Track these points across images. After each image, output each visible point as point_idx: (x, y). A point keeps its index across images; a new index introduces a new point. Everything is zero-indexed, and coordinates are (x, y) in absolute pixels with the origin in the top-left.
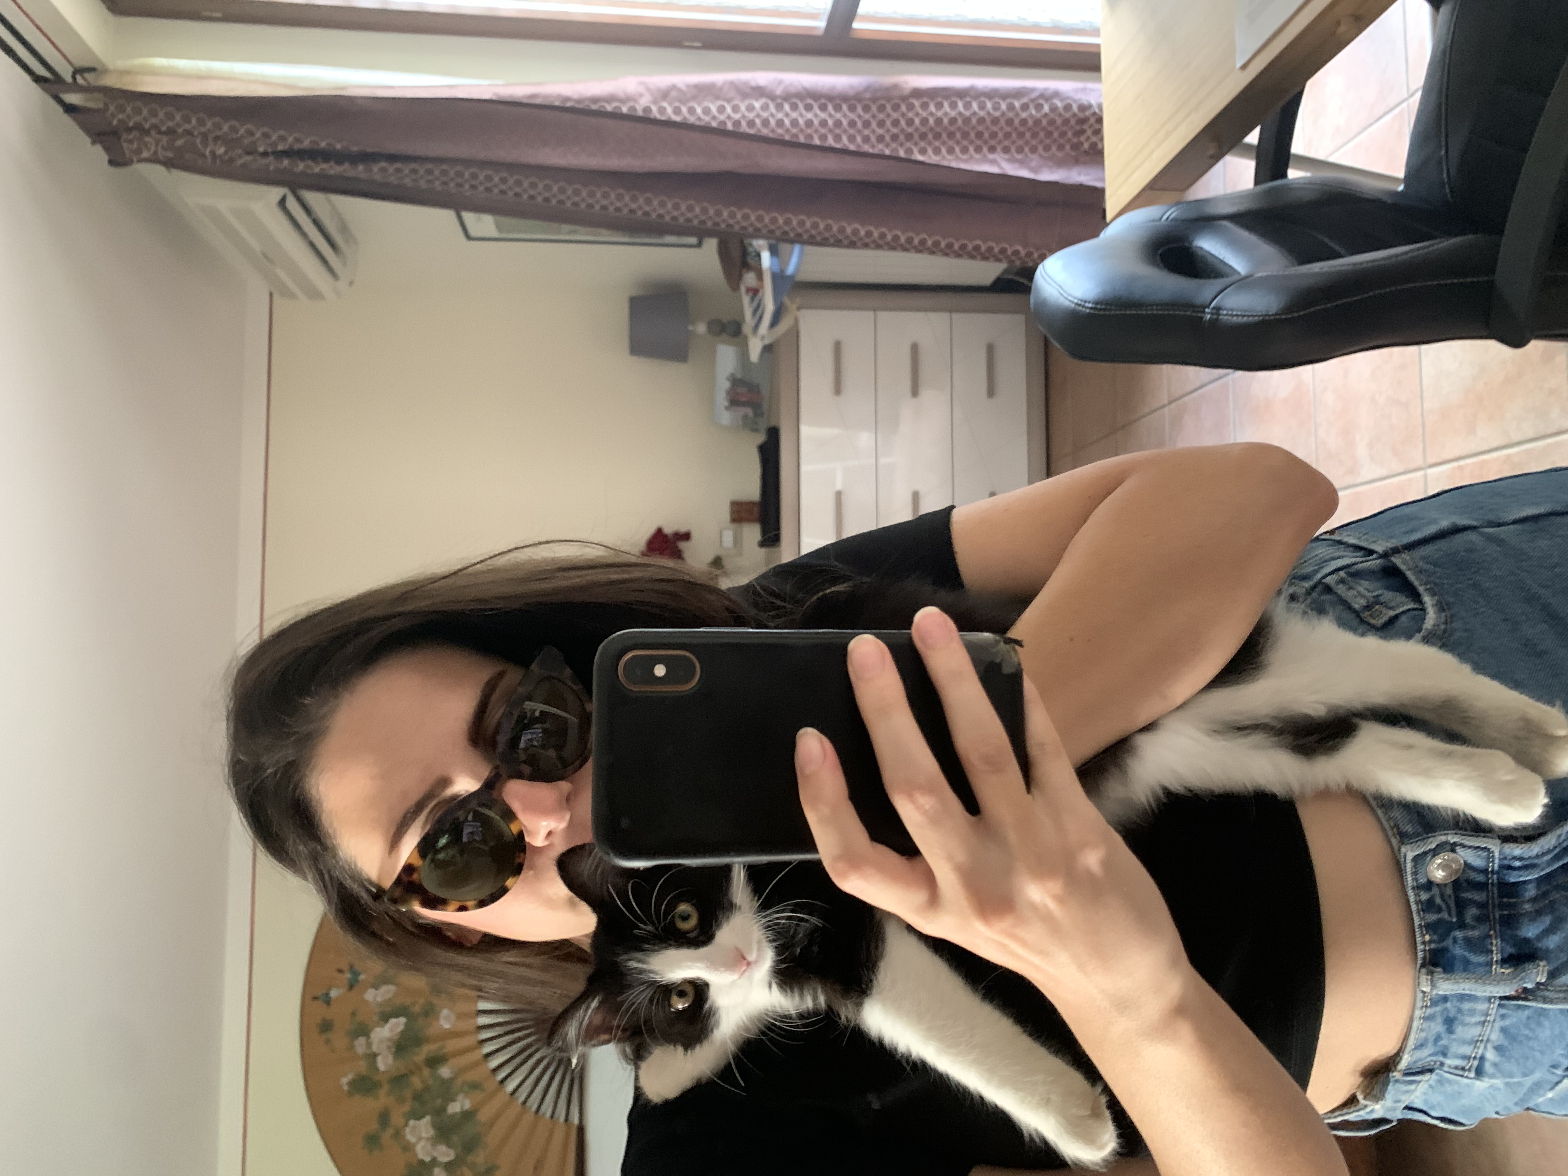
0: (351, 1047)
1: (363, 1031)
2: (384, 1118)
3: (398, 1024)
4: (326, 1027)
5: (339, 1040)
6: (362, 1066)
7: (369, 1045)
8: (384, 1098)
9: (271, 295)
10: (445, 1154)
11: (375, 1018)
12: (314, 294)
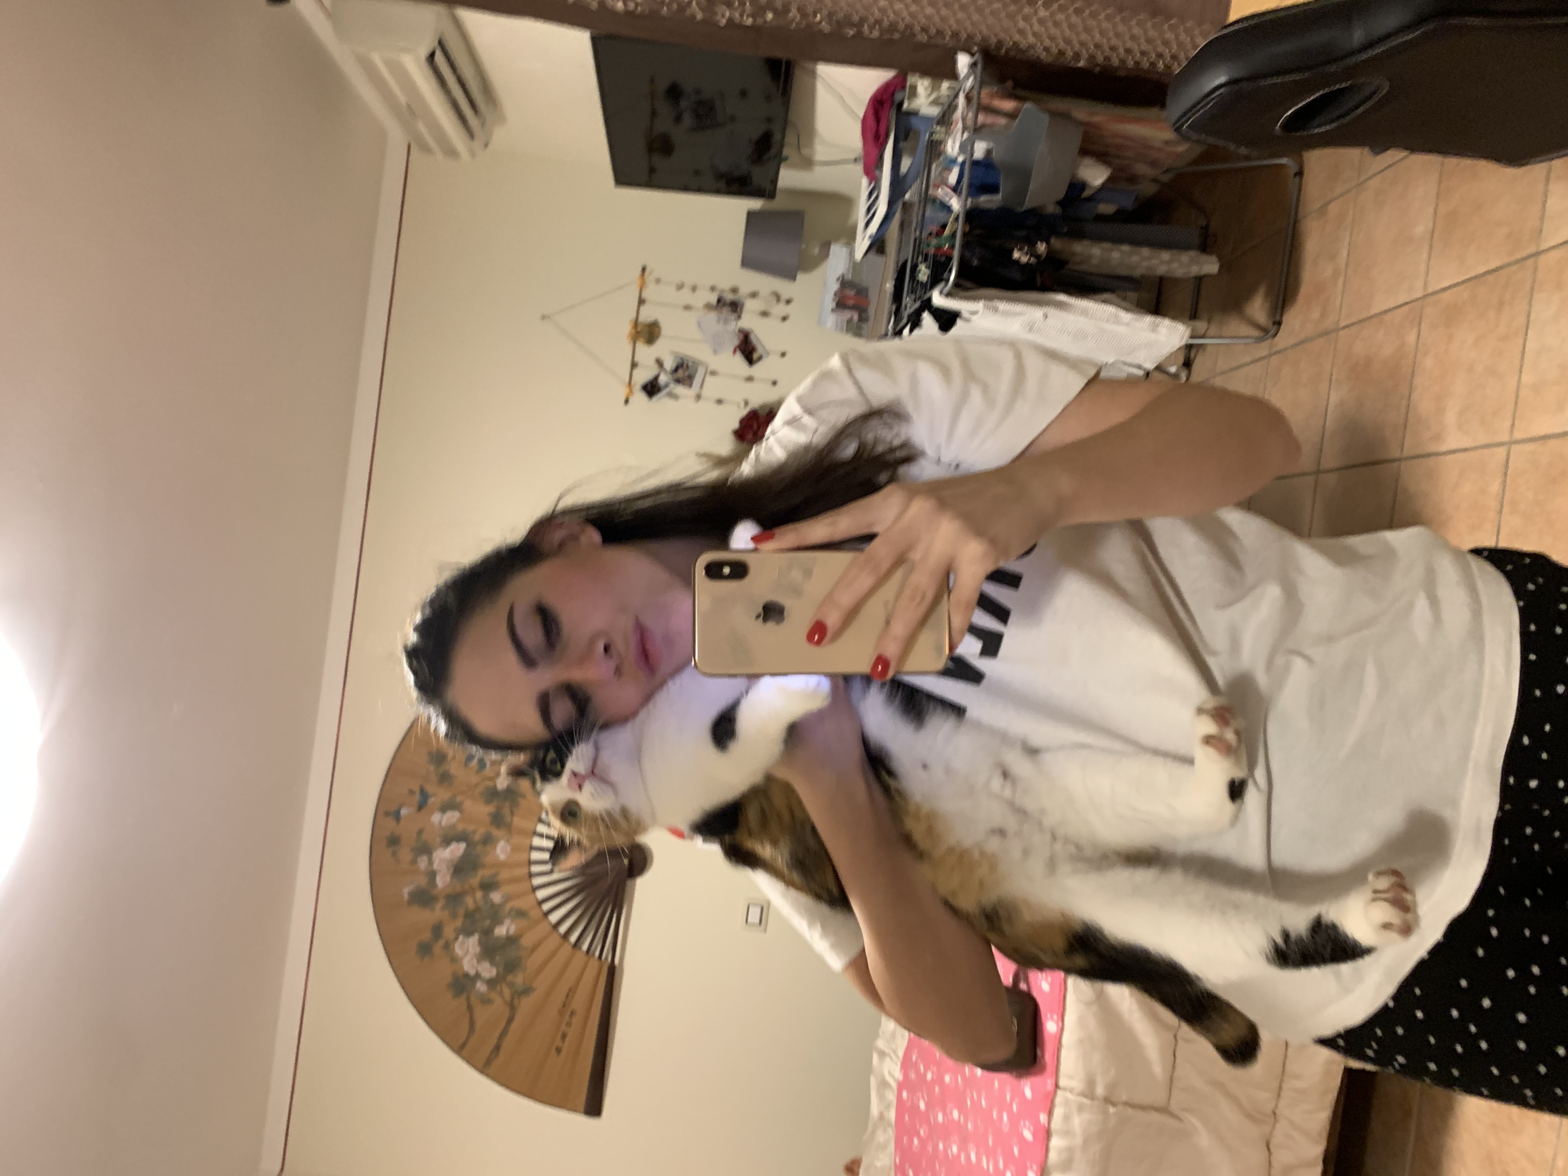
0: (414, 862)
1: (426, 850)
2: (437, 930)
3: (458, 849)
4: (394, 841)
5: (405, 854)
6: (423, 881)
7: (431, 862)
8: (438, 912)
9: (409, 147)
10: (488, 971)
11: (438, 840)
12: (451, 152)
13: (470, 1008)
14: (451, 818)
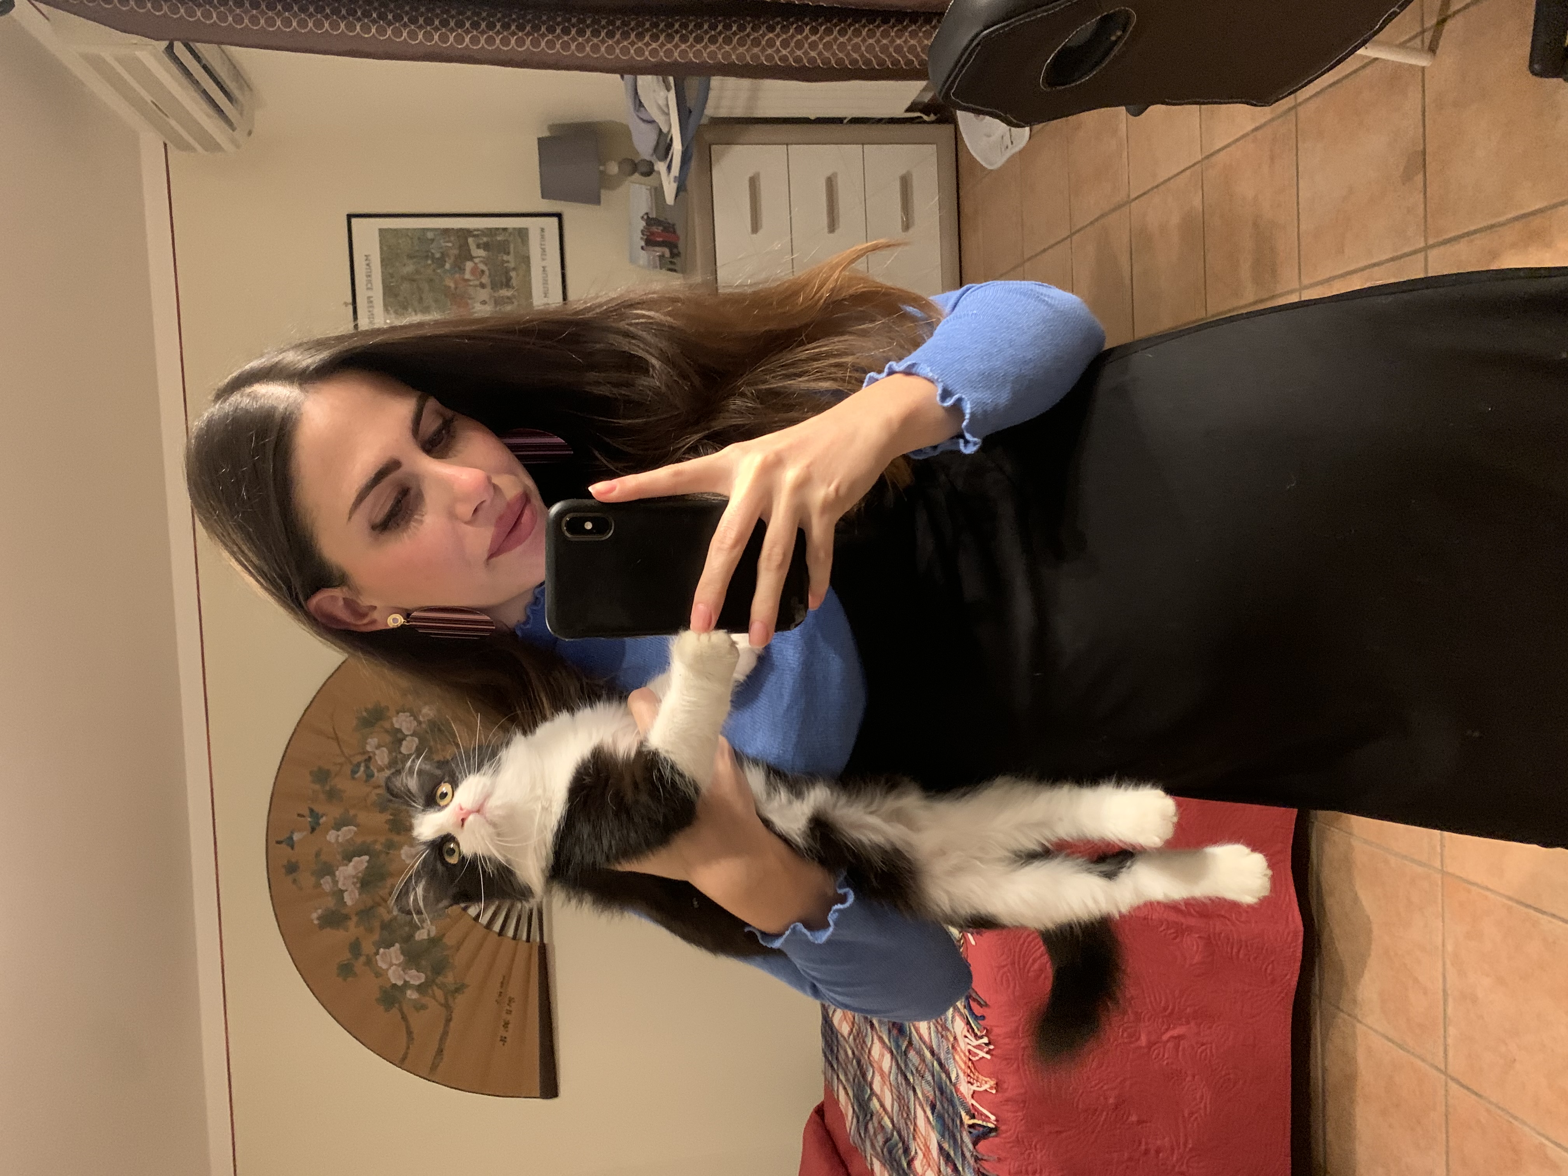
0: (318, 885)
1: (328, 870)
2: (355, 948)
3: (361, 863)
4: (292, 868)
5: (306, 879)
6: (330, 903)
7: (335, 882)
8: (353, 929)
9: (165, 145)
10: (416, 978)
11: (339, 857)
12: (211, 145)
13: (404, 1018)
14: (348, 832)
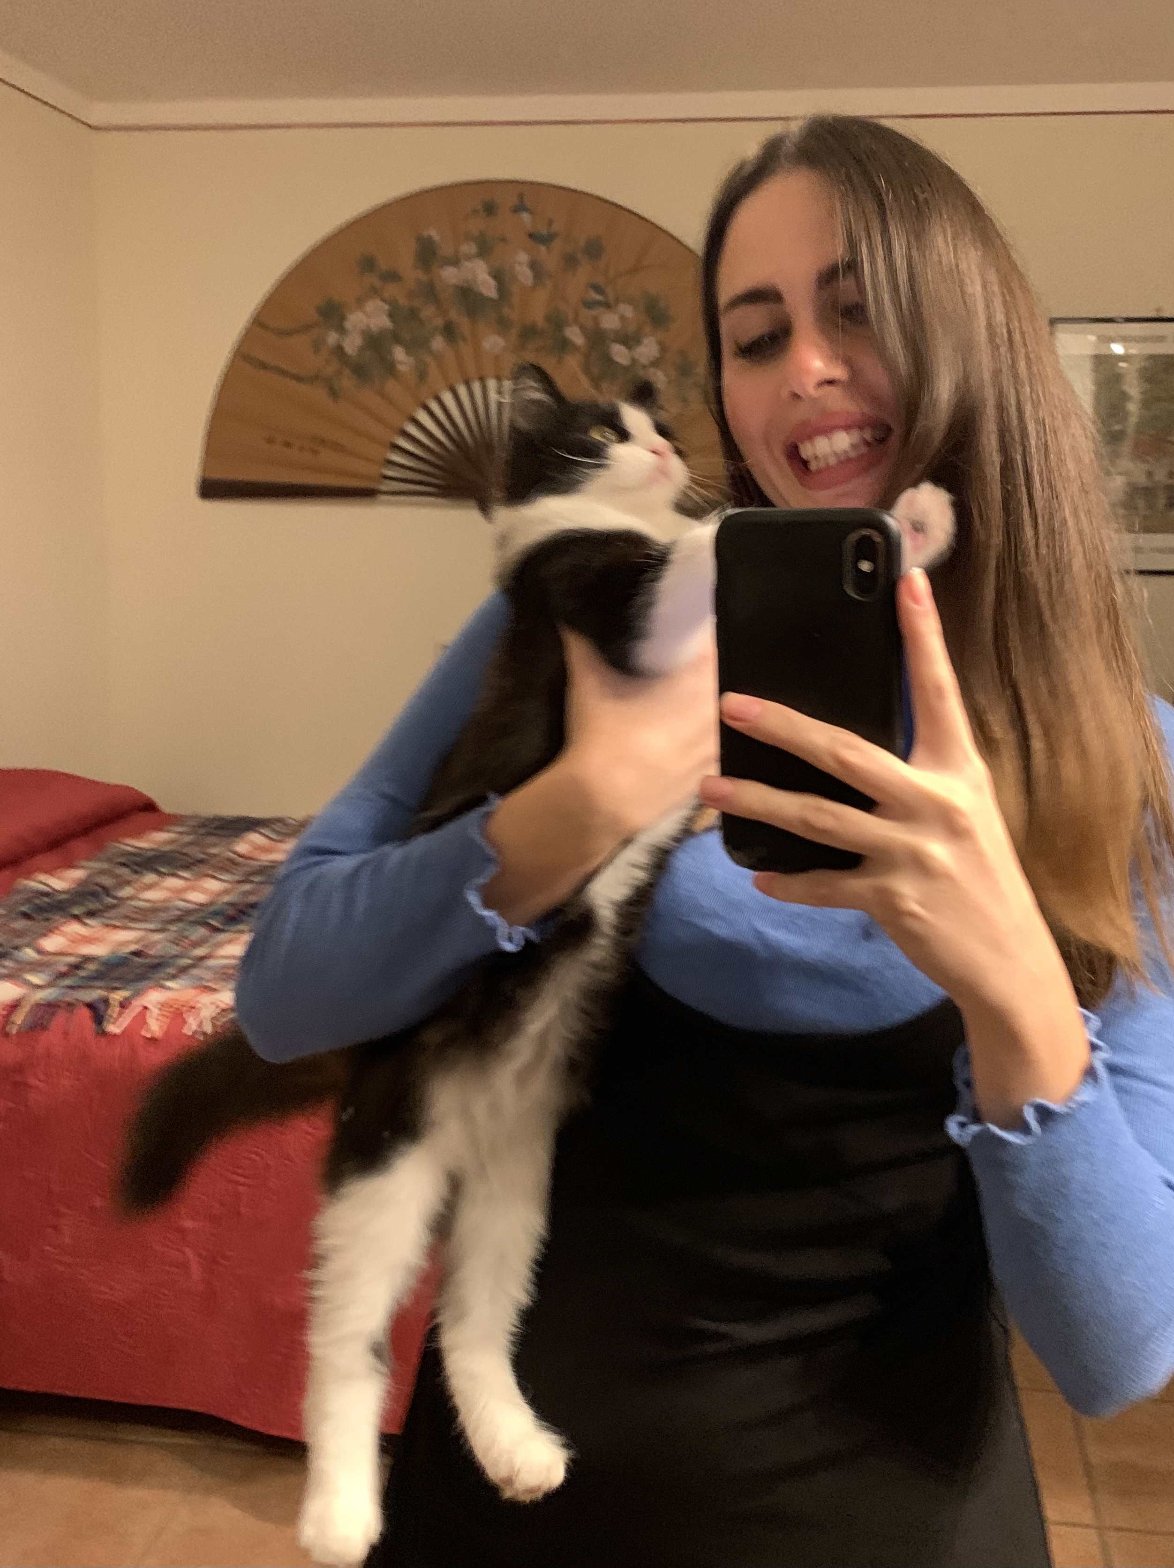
1: (484, 250)
2: (392, 276)
3: (488, 287)
4: (490, 209)
5: (476, 225)
6: (446, 249)
7: (469, 258)
8: (412, 274)
10: (352, 345)
11: (497, 263)
13: (306, 328)
14: (525, 275)
